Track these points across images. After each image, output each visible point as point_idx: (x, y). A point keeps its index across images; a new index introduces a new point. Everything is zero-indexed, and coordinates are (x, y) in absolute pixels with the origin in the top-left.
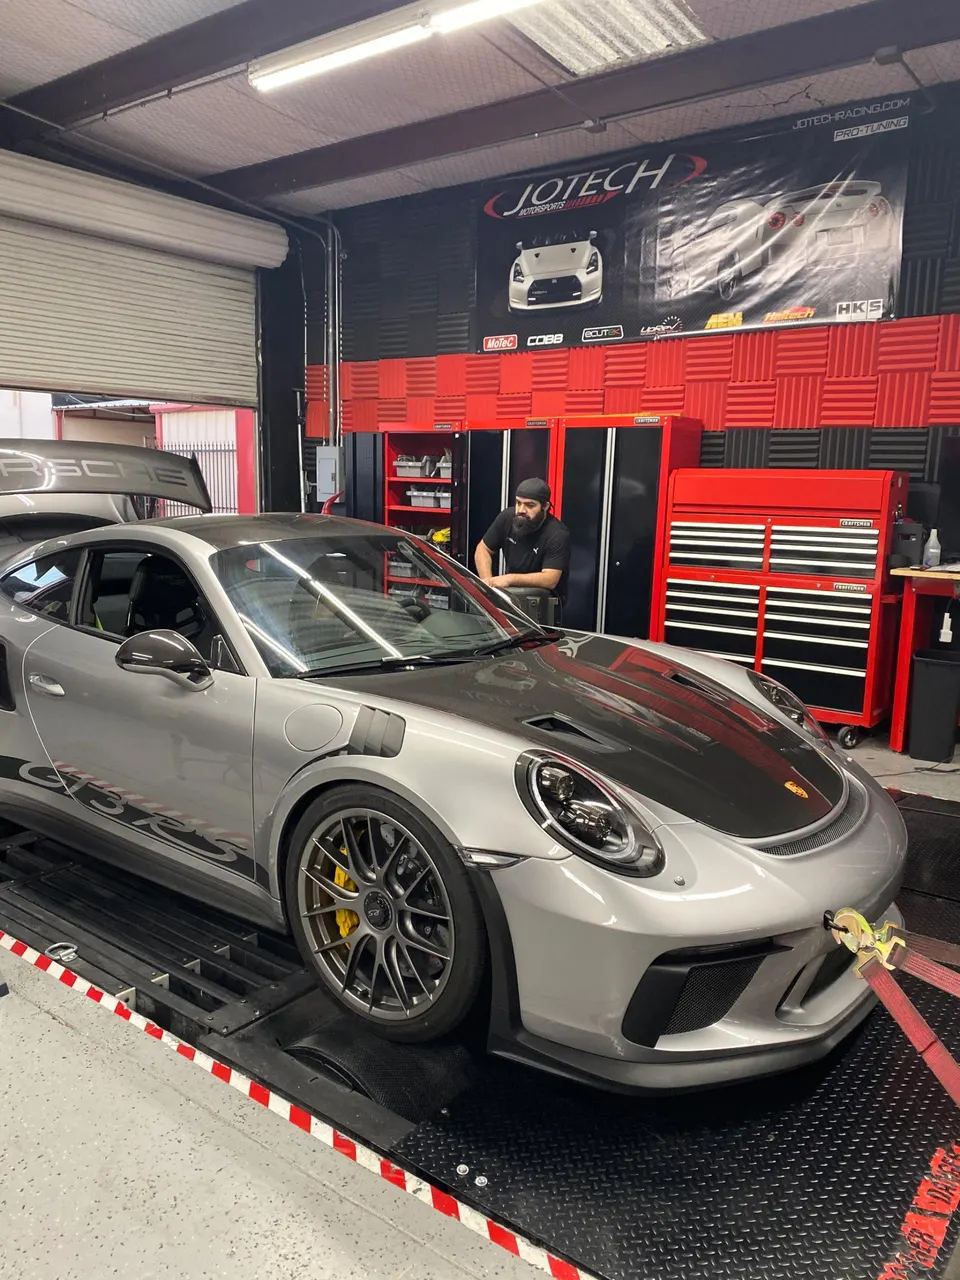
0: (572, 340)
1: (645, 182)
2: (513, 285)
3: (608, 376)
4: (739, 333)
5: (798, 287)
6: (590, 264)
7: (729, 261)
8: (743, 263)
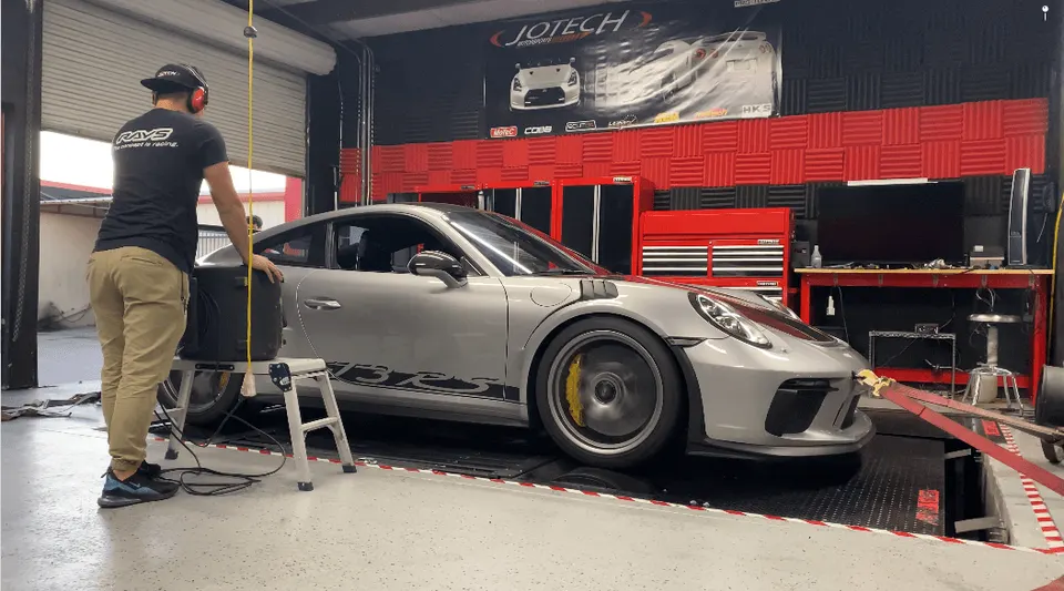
0: (559, 129)
1: (609, 27)
2: (514, 93)
3: (585, 154)
4: (677, 125)
5: (714, 97)
6: (571, 80)
7: (668, 79)
8: (679, 80)
